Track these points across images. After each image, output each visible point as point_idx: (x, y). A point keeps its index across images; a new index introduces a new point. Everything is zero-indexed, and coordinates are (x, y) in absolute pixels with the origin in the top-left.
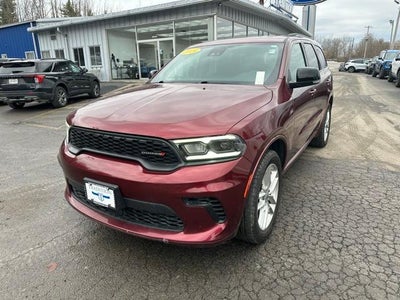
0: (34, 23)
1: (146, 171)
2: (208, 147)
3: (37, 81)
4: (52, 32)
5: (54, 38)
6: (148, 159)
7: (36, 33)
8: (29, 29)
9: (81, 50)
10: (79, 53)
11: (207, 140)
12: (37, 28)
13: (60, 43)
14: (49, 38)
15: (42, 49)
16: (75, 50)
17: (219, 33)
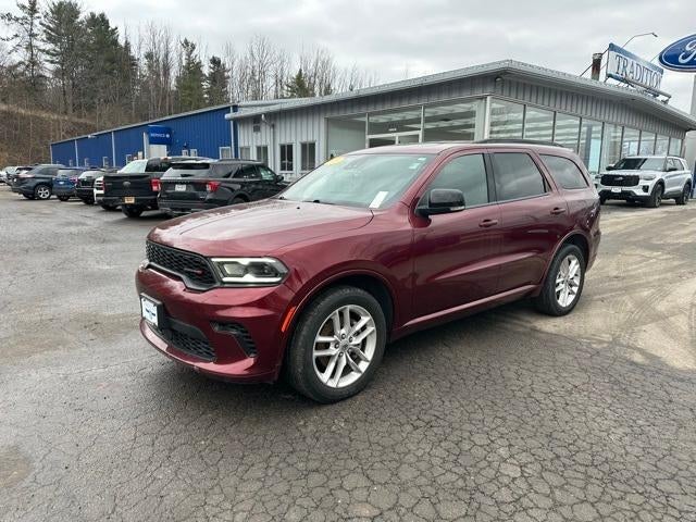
0: (235, 108)
1: (187, 289)
2: (246, 270)
3: (209, 188)
4: (255, 121)
5: (257, 129)
6: (191, 276)
7: (237, 121)
8: (227, 116)
9: (290, 147)
10: (286, 152)
11: (245, 262)
12: (237, 115)
13: (264, 137)
14: (251, 129)
15: (241, 144)
16: (283, 147)
17: (492, 125)
